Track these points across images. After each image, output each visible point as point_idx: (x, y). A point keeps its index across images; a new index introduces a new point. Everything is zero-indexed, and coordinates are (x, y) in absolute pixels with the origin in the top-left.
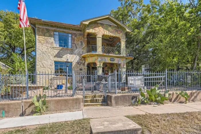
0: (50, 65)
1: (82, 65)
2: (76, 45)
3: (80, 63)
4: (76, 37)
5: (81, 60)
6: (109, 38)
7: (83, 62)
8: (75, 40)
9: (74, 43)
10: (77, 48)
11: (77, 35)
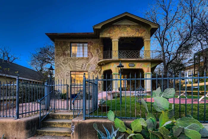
0: (67, 75)
1: (98, 73)
2: (92, 54)
3: (96, 72)
4: (92, 45)
5: (97, 68)
6: (131, 41)
7: (100, 70)
8: (90, 48)
9: (90, 52)
10: (92, 56)
11: (92, 44)
